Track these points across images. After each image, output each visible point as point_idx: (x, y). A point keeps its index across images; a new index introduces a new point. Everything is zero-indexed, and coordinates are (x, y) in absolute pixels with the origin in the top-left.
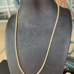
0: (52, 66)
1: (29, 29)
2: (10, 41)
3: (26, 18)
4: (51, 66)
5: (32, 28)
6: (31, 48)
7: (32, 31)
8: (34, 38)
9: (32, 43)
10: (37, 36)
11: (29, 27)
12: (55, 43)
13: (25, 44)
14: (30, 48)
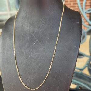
0: (56, 78)
1: (29, 33)
2: (5, 47)
3: (27, 20)
4: (54, 79)
5: (34, 32)
6: (31, 56)
7: (33, 35)
8: (35, 44)
9: (32, 50)
10: (39, 42)
11: (30, 31)
12: (60, 50)
13: (24, 51)
14: (29, 56)
